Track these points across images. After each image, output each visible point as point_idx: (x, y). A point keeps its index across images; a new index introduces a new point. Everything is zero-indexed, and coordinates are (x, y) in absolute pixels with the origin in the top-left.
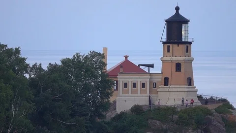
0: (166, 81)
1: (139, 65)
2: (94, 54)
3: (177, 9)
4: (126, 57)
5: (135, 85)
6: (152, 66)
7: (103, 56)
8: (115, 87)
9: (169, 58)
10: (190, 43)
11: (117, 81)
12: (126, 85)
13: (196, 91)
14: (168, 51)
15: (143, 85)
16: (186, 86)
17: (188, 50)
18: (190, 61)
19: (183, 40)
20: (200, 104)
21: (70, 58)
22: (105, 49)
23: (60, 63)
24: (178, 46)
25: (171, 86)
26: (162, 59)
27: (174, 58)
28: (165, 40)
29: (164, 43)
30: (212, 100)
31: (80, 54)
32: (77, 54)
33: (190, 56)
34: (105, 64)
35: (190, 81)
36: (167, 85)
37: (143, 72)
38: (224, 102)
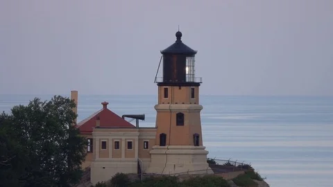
0: (163, 140)
1: (123, 116)
2: (60, 101)
3: (179, 35)
4: (105, 104)
5: (117, 145)
6: (142, 118)
7: (72, 103)
8: (89, 147)
9: (166, 106)
10: (198, 85)
11: (91, 140)
12: (104, 145)
13: (206, 153)
14: (166, 96)
15: (130, 145)
16: (190, 147)
17: (194, 95)
18: (199, 110)
19: (187, 81)
20: (211, 172)
21: (25, 106)
22: (74, 93)
23: (9, 113)
24: (180, 89)
25: (170, 147)
26: (156, 107)
27: (174, 107)
28: (161, 80)
29: (160, 84)
30: (229, 167)
31: (40, 101)
32: (36, 101)
33: (197, 102)
34: (75, 116)
35: (197, 140)
36: (165, 145)
37: (129, 126)
38: (247, 168)
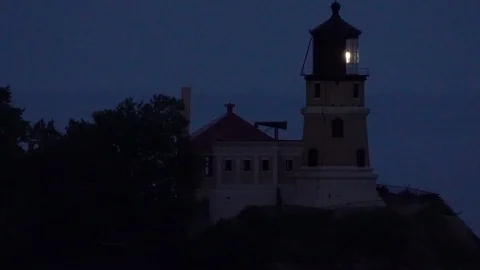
0: (313, 158)
1: (257, 124)
2: (163, 101)
3: (336, 7)
4: (230, 107)
5: (247, 165)
6: (283, 125)
7: (178, 105)
8: (207, 169)
9: (318, 110)
10: (363, 78)
11: (211, 158)
12: (229, 165)
13: (375, 178)
14: (317, 95)
15: (265, 165)
16: (352, 168)
17: (357, 92)
18: (363, 116)
19: (347, 73)
20: (383, 204)
21: (113, 109)
22: (186, 91)
23: (91, 121)
24: (337, 84)
25: (324, 168)
26: (303, 111)
27: (330, 110)
28: (309, 71)
29: (308, 78)
30: (407, 196)
31: (134, 101)
32: (128, 102)
33: (361, 104)
34: (186, 123)
35: (362, 158)
36: (315, 165)
37: (265, 138)
38: (433, 198)
